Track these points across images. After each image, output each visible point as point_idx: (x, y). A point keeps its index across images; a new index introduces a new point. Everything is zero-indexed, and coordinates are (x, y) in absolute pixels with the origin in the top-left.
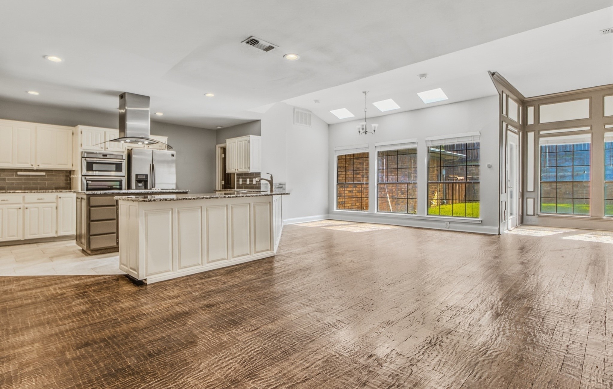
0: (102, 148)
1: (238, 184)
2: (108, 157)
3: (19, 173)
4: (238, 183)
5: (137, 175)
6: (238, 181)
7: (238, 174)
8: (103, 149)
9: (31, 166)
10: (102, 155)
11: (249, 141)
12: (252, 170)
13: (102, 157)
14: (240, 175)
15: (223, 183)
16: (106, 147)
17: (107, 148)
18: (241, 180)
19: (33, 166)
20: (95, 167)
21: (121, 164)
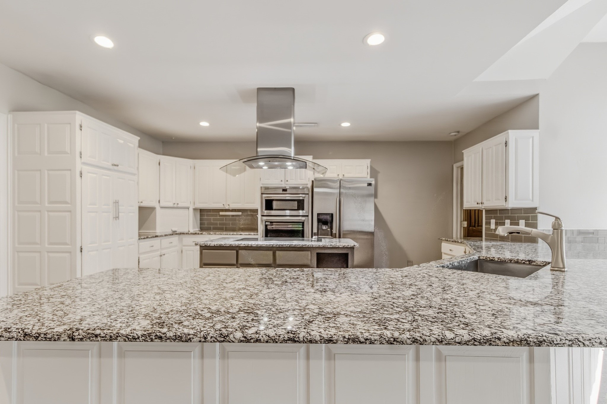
0: (282, 181)
1: (488, 229)
2: (288, 192)
3: (221, 213)
4: (488, 226)
5: (319, 215)
6: (488, 223)
7: (488, 211)
8: (283, 183)
9: (223, 206)
10: (281, 190)
11: (506, 143)
12: (512, 204)
13: (281, 192)
14: (491, 212)
15: (465, 224)
16: (287, 179)
17: (287, 181)
18: (493, 221)
19: (225, 206)
20: (275, 204)
21: (303, 200)
